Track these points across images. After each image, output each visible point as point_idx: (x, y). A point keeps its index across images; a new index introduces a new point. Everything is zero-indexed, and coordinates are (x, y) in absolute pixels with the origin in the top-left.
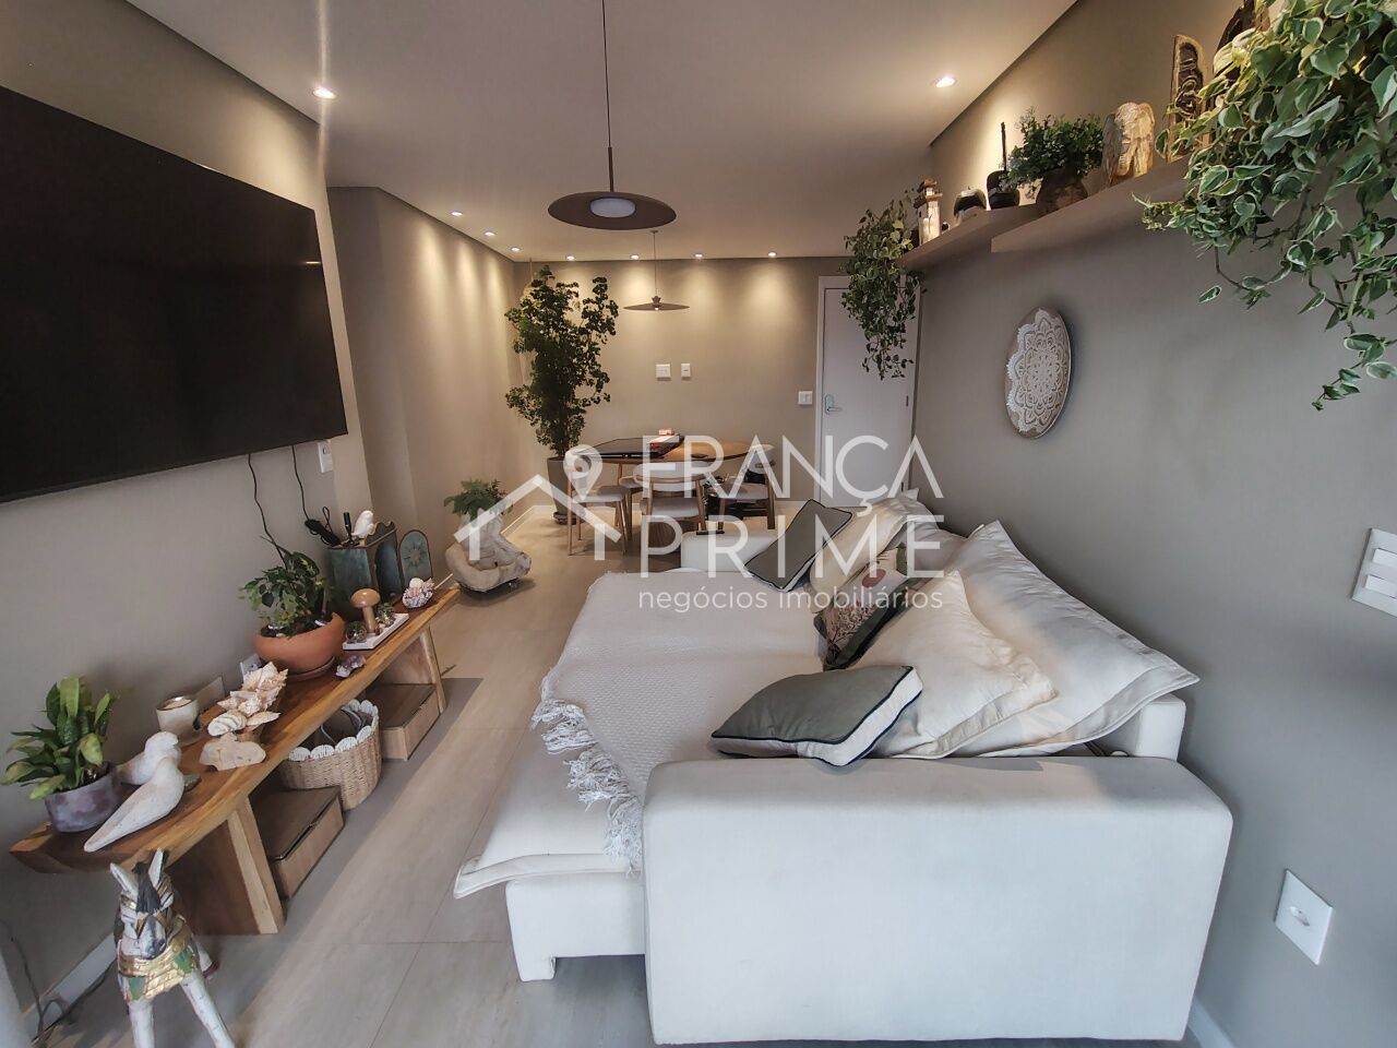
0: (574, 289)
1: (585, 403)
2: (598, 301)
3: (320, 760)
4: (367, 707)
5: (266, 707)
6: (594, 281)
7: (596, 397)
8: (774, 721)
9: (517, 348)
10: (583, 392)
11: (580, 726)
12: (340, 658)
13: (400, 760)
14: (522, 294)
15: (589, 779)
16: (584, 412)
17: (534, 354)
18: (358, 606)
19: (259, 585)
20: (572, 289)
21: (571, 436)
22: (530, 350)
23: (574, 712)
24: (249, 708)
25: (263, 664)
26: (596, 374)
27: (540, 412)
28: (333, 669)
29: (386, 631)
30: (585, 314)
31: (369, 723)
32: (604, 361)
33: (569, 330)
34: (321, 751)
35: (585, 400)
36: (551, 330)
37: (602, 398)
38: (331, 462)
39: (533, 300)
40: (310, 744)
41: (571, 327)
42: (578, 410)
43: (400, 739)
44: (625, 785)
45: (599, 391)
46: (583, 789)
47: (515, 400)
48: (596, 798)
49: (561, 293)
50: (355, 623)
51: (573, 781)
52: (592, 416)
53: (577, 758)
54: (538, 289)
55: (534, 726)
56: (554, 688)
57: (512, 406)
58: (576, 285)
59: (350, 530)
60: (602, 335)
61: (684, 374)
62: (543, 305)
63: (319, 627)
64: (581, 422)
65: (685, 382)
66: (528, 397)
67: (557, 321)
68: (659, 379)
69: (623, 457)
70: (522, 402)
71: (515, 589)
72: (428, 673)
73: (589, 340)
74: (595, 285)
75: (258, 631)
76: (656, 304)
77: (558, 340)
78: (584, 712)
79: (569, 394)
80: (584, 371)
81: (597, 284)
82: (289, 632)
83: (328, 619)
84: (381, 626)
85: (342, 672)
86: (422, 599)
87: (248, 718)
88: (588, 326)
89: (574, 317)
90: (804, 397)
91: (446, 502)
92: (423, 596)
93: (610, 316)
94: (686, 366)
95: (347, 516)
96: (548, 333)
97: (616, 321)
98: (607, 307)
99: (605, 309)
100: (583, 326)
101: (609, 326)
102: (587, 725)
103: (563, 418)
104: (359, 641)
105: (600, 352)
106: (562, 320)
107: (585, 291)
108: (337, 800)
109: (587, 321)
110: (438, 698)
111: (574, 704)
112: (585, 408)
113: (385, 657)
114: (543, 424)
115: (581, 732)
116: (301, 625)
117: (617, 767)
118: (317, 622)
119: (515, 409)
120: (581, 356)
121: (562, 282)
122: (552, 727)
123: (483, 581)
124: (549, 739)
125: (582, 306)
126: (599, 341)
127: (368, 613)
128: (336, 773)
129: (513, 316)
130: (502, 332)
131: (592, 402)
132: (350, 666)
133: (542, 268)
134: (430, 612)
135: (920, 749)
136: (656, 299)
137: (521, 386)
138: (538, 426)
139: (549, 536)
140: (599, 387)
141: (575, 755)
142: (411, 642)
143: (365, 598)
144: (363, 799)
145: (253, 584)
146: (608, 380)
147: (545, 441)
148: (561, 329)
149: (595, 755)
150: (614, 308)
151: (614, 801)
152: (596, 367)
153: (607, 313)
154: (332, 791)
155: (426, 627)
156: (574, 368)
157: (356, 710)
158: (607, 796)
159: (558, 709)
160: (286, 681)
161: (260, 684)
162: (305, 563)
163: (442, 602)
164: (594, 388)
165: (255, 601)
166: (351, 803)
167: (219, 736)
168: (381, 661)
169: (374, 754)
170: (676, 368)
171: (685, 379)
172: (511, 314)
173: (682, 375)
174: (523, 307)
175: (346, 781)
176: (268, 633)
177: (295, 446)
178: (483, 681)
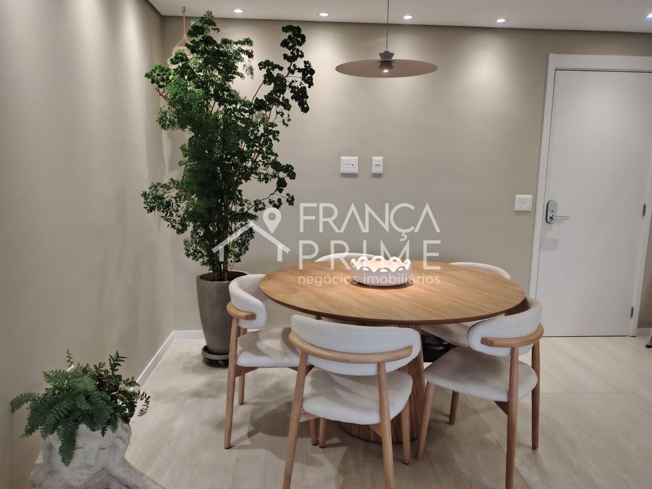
1: (258, 205)
6: (284, 31)
7: (274, 198)
14: (170, 48)
16: (255, 217)
26: (277, 166)
30: (268, 80)
33: (239, 103)
36: (212, 102)
37: (284, 201)
39: (189, 55)
41: (242, 100)
42: (245, 216)
45: (281, 191)
47: (157, 202)
54: (196, 39)
60: (287, 111)
61: (375, 170)
64: (250, 232)
65: (376, 179)
67: (223, 91)
68: (345, 175)
70: (169, 204)
73: (266, 119)
74: (285, 36)
77: (221, 116)
81: (289, 33)
88: (269, 97)
90: (523, 201)
93: (304, 84)
94: (378, 159)
96: (207, 107)
99: (295, 73)
103: (224, 225)
105: (278, 137)
109: (269, 89)
120: (253, 141)
126: (279, 120)
136: (387, 56)
140: (281, 184)
147: (196, 255)
148: (226, 102)
153: (298, 79)
164: (272, 185)
170: (365, 162)
171: (377, 175)
172: (155, 75)
173: (373, 172)
174: (174, 63)
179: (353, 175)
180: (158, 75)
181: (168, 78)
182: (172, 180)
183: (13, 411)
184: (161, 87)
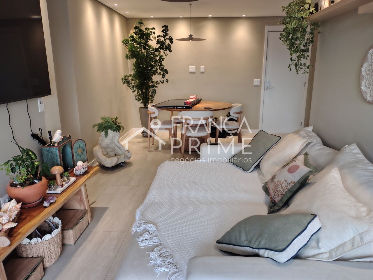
0: (153, 31)
1: (157, 83)
2: (164, 36)
3: (35, 244)
4: (57, 220)
5: (11, 220)
6: (163, 27)
7: (162, 80)
8: (247, 238)
9: (127, 57)
10: (156, 78)
11: (154, 234)
12: (45, 197)
13: (70, 245)
14: (130, 32)
15: (159, 261)
16: (156, 87)
17: (135, 60)
18: (53, 173)
19: (10, 163)
20: (152, 31)
21: (150, 98)
22: (133, 58)
23: (151, 227)
24: (4, 220)
25: (10, 199)
26: (162, 70)
27: (137, 87)
28: (42, 202)
29: (66, 185)
30: (158, 42)
31: (57, 227)
32: (166, 64)
33: (151, 50)
34: (35, 240)
35: (157, 82)
36: (142, 49)
37: (165, 81)
38: (43, 107)
39: (135, 35)
40: (30, 237)
41: (151, 48)
42: (154, 86)
43: (71, 235)
44: (176, 265)
45: (164, 78)
46: (157, 266)
47: (126, 81)
48: (162, 271)
49: (147, 32)
50: (52, 182)
51: (151, 262)
52: (160, 88)
53: (153, 250)
54: (137, 30)
55: (133, 233)
56: (142, 215)
57: (124, 83)
58: (154, 29)
59: (51, 139)
60: (165, 52)
61: (202, 71)
62: (139, 38)
63: (36, 183)
64: (155, 91)
65: (202, 74)
66: (132, 80)
67: (146, 45)
68: (191, 73)
69: (174, 108)
70: (129, 82)
71: (124, 166)
72: (84, 205)
73: (159, 54)
75: (8, 184)
76: (191, 38)
77: (145, 54)
78: (156, 228)
79: (150, 78)
80: (157, 69)
81: (164, 28)
82: (22, 185)
83: (40, 179)
84: (64, 183)
85: (46, 204)
86: (82, 171)
87: (3, 225)
88: (159, 48)
89: (153, 43)
90: (256, 82)
91: (94, 126)
92: (83, 170)
93: (170, 43)
94: (202, 67)
95: (50, 133)
96: (141, 51)
97: (172, 45)
98: (168, 39)
99: (167, 40)
100: (157, 47)
101: (169, 48)
102: (157, 234)
103: (147, 89)
104: (54, 190)
105: (164, 60)
106: (147, 45)
107: (158, 31)
108: (42, 263)
109: (159, 45)
110: (88, 215)
111: (152, 224)
112: (157, 85)
113: (65, 198)
114: (138, 92)
115: (154, 238)
116: (28, 182)
117: (171, 256)
118: (35, 181)
119: (126, 85)
120: (156, 61)
121: (148, 27)
122: (141, 235)
123: (110, 162)
124: (140, 240)
125: (157, 39)
126: (164, 54)
127: (58, 177)
128: (41, 250)
129: (125, 42)
130: (120, 50)
131: (160, 83)
132: (49, 201)
133: (139, 21)
134: (86, 177)
135: (320, 256)
136: (191, 36)
137: (129, 75)
138: (136, 93)
139: (139, 142)
140: (164, 76)
142: (77, 191)
143: (57, 170)
144: (53, 262)
145: (7, 163)
146: (167, 73)
147: (139, 100)
148: (147, 49)
149: (162, 249)
150: (171, 40)
151: (170, 273)
152: (163, 67)
153: (168, 42)
154: (39, 259)
155: (84, 184)
156: (153, 67)
157: (52, 221)
158: (167, 270)
159: (144, 226)
160: (21, 208)
161: (9, 210)
162: (31, 153)
163: (91, 172)
164: (161, 76)
165: (8, 171)
166: (47, 264)
168: (63, 200)
169: (59, 242)
170: (198, 68)
171: (202, 73)
172: (124, 42)
173: (201, 71)
174: (130, 38)
175: (46, 254)
176: (13, 185)
177: (27, 100)
178: (109, 209)
179: (194, 73)
180: (126, 42)
181: (128, 43)
182: (130, 74)
183: (93, 128)
184: (126, 45)
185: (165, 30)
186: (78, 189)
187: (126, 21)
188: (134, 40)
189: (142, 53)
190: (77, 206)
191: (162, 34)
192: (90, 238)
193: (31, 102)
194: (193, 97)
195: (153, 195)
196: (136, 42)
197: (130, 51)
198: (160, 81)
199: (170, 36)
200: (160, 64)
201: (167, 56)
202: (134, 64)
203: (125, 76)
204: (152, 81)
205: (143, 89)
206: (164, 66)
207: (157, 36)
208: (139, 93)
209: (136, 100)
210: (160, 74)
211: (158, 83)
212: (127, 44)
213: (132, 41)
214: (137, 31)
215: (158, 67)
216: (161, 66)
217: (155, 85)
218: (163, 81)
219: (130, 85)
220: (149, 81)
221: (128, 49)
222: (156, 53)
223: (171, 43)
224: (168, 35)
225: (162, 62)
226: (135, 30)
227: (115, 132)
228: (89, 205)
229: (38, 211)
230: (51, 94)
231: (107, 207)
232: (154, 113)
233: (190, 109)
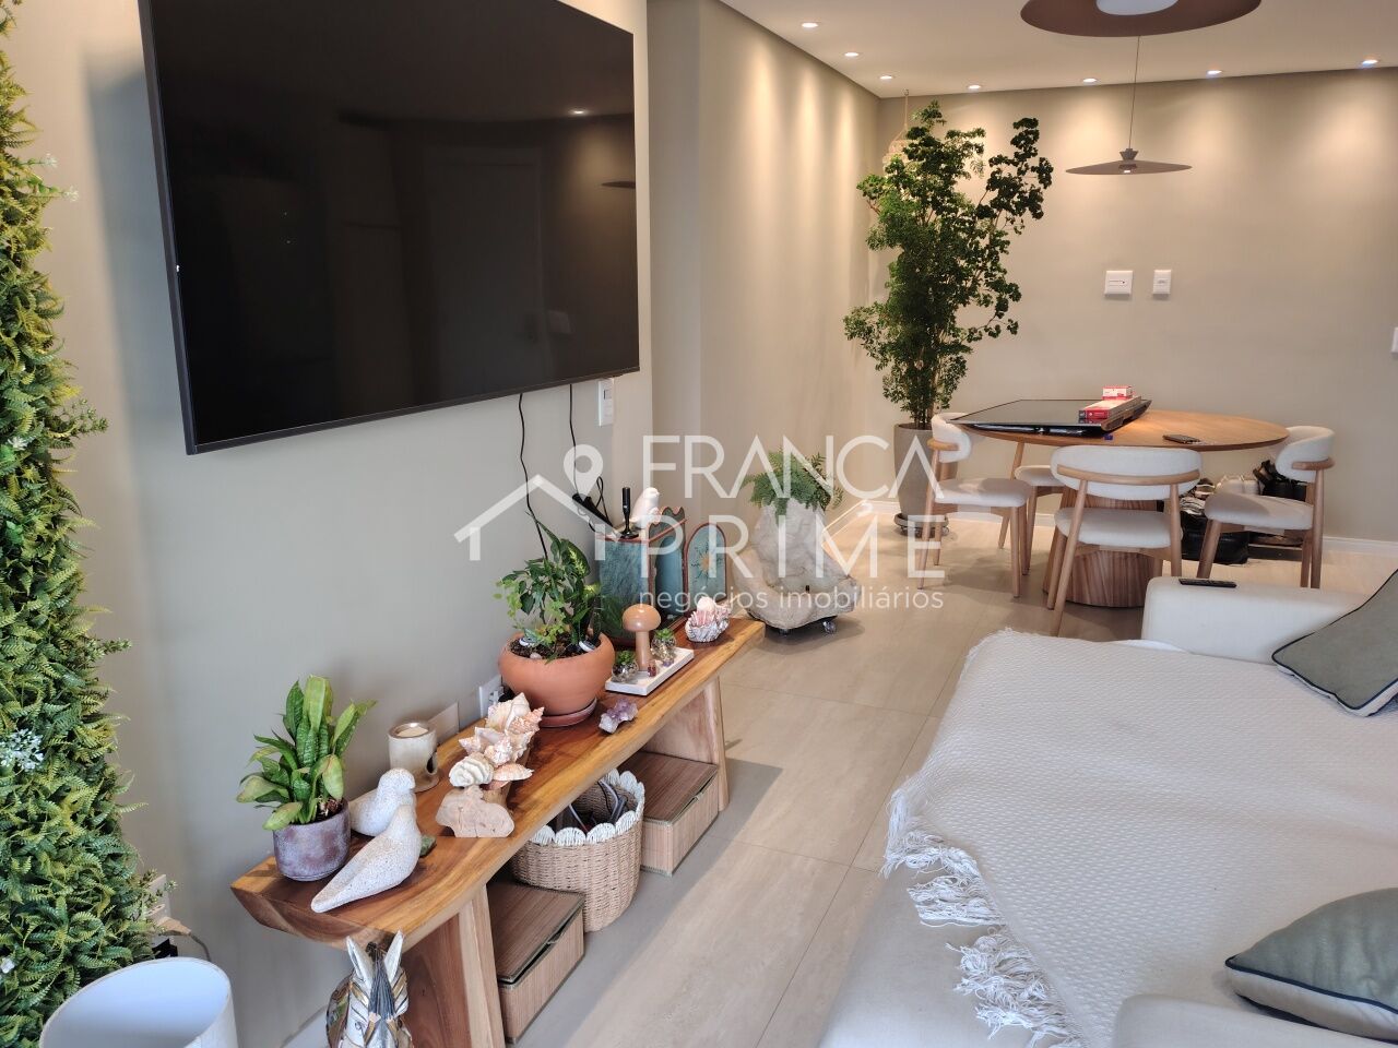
0: (977, 140)
1: (973, 335)
2: (1020, 158)
3: (565, 848)
4: (629, 782)
5: (516, 757)
6: (1016, 126)
7: (992, 326)
9: (874, 243)
10: (968, 316)
11: (972, 888)
12: (602, 703)
13: (661, 873)
14: (887, 151)
15: (995, 985)
16: (968, 350)
17: (897, 251)
18: (630, 628)
19: (519, 580)
20: (973, 141)
21: (940, 390)
22: (892, 245)
23: (961, 862)
24: (498, 755)
25: (508, 694)
26: (998, 285)
27: (894, 348)
28: (594, 717)
29: (664, 672)
30: (993, 183)
31: (633, 807)
32: (1013, 264)
33: (960, 211)
34: (570, 835)
35: (972, 331)
36: (929, 210)
37: (1003, 328)
38: (611, 411)
39: (906, 161)
40: (555, 825)
41: (963, 206)
42: (957, 347)
43: (666, 835)
44: (1059, 1012)
45: (1000, 316)
46: (982, 1001)
47: (858, 328)
48: (1007, 1022)
49: (953, 147)
50: (625, 654)
51: (965, 981)
52: (981, 357)
53: (971, 944)
54: (916, 142)
55: (886, 870)
56: (918, 810)
57: (851, 337)
58: (980, 132)
59: (627, 513)
60: (1017, 218)
61: (1157, 288)
62: (924, 169)
63: (585, 652)
64: (960, 366)
65: (1160, 303)
66: (880, 323)
67: (943, 198)
68: (1111, 297)
69: (1035, 432)
70: (870, 330)
71: (831, 632)
72: (709, 747)
73: (991, 228)
74: (1016, 132)
75: (507, 646)
76: (1129, 162)
77: (938, 227)
78: (979, 867)
79: (944, 318)
80: (975, 281)
81: (1022, 129)
82: (545, 652)
83: (595, 642)
84: (658, 663)
85: (607, 723)
86: (712, 631)
87: (497, 768)
88: (997, 204)
89: (972, 188)
92: (715, 627)
93: (1038, 185)
94: (1163, 273)
95: (626, 494)
96: (923, 216)
97: (1046, 193)
98: (1033, 169)
99: (1029, 173)
100: (986, 203)
101: (1033, 203)
102: (984, 888)
103: (931, 359)
104: (628, 681)
105: (1008, 249)
106: (949, 194)
107: (997, 141)
108: (581, 914)
109: (994, 194)
110: (718, 787)
111: (962, 848)
112: (972, 345)
113: (662, 712)
114: (896, 368)
115: (975, 901)
116: (564, 647)
117: (1040, 976)
118: (583, 645)
119: (857, 340)
120: (973, 255)
121: (956, 128)
122: (925, 880)
123: (790, 611)
124: (921, 898)
125: (988, 171)
126: (1009, 228)
127: (642, 640)
128: (583, 873)
129: (870, 189)
130: (849, 215)
131: (985, 335)
132: (617, 716)
133: (926, 106)
134: (723, 652)
136: (1129, 155)
137: (869, 305)
138: (888, 370)
140: (1002, 307)
141: (970, 937)
142: (690, 699)
143: (640, 617)
144: (610, 920)
145: (512, 577)
146: (1017, 297)
147: (895, 396)
148: (945, 208)
149: (1003, 945)
150: (1045, 172)
151: (1038, 1035)
152: (999, 275)
153: (1031, 180)
154: (575, 898)
155: (714, 676)
156: (961, 275)
157: (614, 783)
158: (1027, 1024)
159: (934, 851)
160: (540, 724)
161: (508, 724)
162: (574, 556)
163: (739, 639)
164: (992, 309)
165: (513, 603)
166: (595, 924)
167: (462, 788)
168: (656, 717)
169: (633, 855)
170: (1143, 277)
171: (1161, 297)
172: (867, 185)
173: (1154, 292)
174: (889, 172)
175: (594, 887)
176: (520, 651)
177: (573, 385)
178: (784, 773)
179: (1124, 297)
180: (871, 185)
181: (881, 188)
182: (876, 303)
184: (873, 198)
185: (1027, 136)
186: (698, 692)
187: (878, 108)
188: (902, 178)
189: (926, 224)
190: (685, 746)
191: (1010, 152)
192: (721, 863)
193: (582, 389)
194: (1114, 392)
195: (955, 746)
196: (908, 183)
197: (884, 220)
198: (986, 330)
199: (1042, 160)
200: (989, 265)
201: (1020, 233)
202: (891, 267)
203: (857, 311)
204: (953, 328)
205: (915, 357)
206: (1005, 272)
207: (991, 161)
208: (899, 370)
209: (887, 396)
210: (986, 302)
211: (976, 335)
212: (873, 195)
213: (896, 181)
214: (916, 146)
215: (982, 275)
216: (994, 270)
217: (965, 343)
218: (998, 328)
219: (872, 342)
220: (942, 327)
221: (877, 211)
222: (980, 224)
223: (1042, 186)
224: (1035, 155)
225: (1000, 255)
226: (911, 141)
227: (811, 507)
228: (726, 748)
229: (584, 744)
230: (638, 369)
231: (779, 766)
232: (954, 448)
233: (1103, 440)
